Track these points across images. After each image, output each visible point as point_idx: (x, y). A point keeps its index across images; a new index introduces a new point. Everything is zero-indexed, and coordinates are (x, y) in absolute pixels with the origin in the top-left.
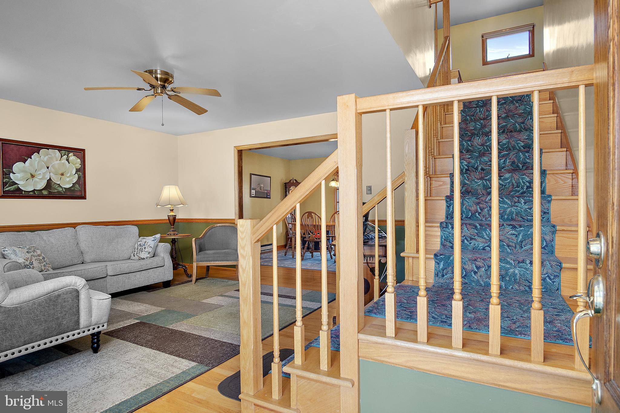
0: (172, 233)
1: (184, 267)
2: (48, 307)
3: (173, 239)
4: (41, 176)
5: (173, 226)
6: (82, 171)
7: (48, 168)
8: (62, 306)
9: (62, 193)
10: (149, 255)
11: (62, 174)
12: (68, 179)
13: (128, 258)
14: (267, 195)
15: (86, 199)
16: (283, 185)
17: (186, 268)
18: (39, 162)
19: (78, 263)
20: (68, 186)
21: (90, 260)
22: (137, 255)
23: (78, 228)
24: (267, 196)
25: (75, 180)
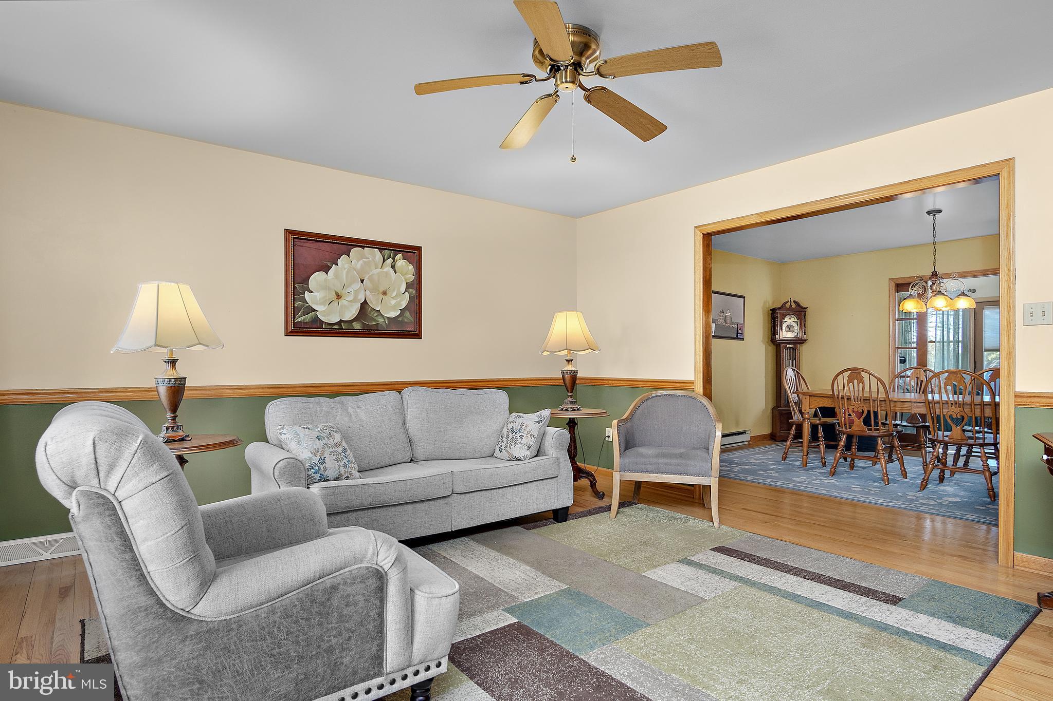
0: (569, 406)
1: (590, 478)
2: (307, 619)
3: (570, 418)
4: (352, 295)
5: (572, 392)
6: (416, 286)
7: (362, 281)
8: (340, 615)
9: (383, 327)
10: (528, 453)
11: (385, 293)
12: (393, 302)
13: (490, 455)
14: (737, 333)
15: (421, 338)
16: (769, 313)
17: (595, 479)
18: (348, 272)
19: (403, 461)
20: (393, 314)
21: (425, 456)
22: (507, 451)
23: (406, 392)
24: (737, 336)
25: (404, 304)
